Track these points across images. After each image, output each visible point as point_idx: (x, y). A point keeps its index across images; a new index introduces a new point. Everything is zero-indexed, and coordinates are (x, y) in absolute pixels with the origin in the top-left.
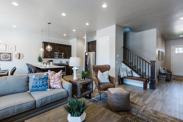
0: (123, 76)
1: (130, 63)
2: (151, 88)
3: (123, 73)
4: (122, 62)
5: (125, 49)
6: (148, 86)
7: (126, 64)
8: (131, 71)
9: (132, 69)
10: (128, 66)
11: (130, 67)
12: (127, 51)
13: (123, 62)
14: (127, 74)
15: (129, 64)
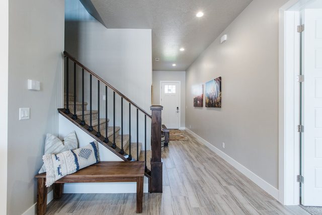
0: (58, 177)
1: (91, 114)
2: (153, 189)
3: (56, 164)
4: (60, 110)
5: (71, 63)
6: (144, 184)
7: (74, 118)
8: (93, 144)
9: (98, 135)
10: (82, 124)
11: (90, 130)
12: (79, 69)
13: (65, 112)
14: (76, 160)
15: (87, 118)
